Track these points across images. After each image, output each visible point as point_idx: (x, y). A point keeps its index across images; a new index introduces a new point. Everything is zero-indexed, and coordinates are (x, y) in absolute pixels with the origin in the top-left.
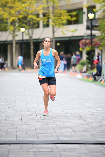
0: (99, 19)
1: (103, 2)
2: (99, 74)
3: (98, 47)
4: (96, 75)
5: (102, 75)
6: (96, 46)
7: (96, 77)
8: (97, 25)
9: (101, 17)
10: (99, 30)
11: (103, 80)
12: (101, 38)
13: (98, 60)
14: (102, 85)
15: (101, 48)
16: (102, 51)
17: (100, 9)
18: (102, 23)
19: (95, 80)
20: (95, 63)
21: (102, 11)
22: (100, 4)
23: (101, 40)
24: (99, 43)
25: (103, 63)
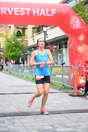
0: (2, 48)
1: (4, 42)
2: (2, 68)
3: (2, 59)
4: (1, 69)
5: (3, 68)
6: (1, 58)
7: (1, 70)
8: (1, 50)
9: (3, 48)
10: (2, 52)
11: (4, 71)
12: (3, 55)
13: (2, 63)
14: (3, 73)
15: (3, 59)
16: (3, 60)
17: (2, 45)
18: (3, 50)
19: (1, 71)
20: (1, 65)
21: (3, 45)
22: (2, 43)
23: (3, 56)
24: (2, 57)
25: (4, 64)
